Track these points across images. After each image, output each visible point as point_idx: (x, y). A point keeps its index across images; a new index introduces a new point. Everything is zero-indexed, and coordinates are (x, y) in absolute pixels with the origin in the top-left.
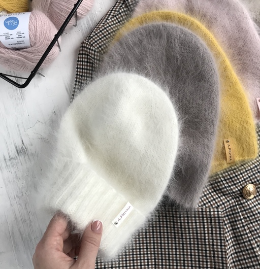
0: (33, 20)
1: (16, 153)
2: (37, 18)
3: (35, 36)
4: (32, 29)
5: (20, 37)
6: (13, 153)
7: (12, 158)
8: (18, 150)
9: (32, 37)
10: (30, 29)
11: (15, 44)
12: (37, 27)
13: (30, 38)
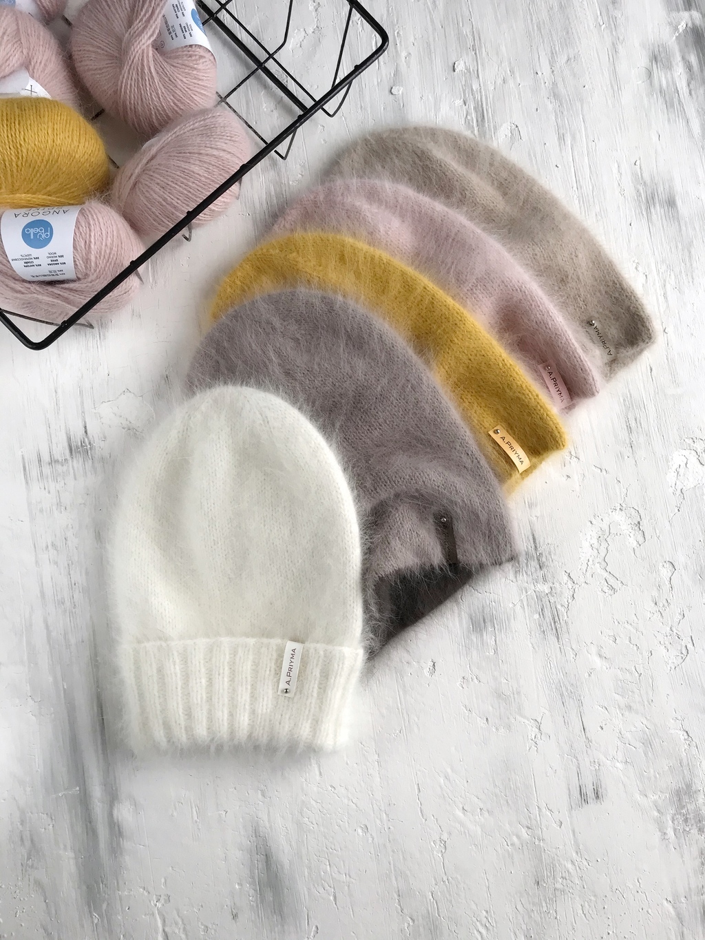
0: (84, 229)
1: (67, 452)
2: (92, 222)
3: (87, 261)
4: (81, 245)
5: (54, 262)
6: (61, 450)
7: (57, 461)
8: (73, 445)
9: (80, 263)
10: (75, 247)
11: (46, 276)
12: (90, 242)
13: (76, 264)
